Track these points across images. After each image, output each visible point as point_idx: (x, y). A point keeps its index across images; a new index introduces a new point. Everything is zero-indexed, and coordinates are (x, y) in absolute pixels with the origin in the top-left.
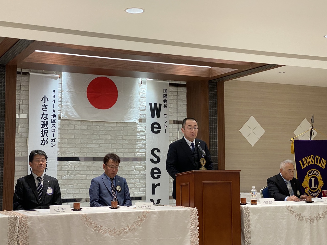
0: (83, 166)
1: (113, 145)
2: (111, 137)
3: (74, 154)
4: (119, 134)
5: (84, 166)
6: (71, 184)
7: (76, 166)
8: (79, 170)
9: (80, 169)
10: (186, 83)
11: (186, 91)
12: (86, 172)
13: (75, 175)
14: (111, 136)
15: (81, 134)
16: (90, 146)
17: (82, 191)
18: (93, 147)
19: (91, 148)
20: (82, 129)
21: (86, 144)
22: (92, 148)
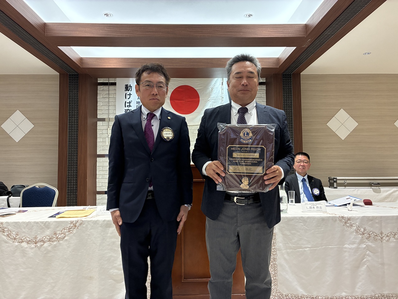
10: (265, 81)
11: (265, 88)
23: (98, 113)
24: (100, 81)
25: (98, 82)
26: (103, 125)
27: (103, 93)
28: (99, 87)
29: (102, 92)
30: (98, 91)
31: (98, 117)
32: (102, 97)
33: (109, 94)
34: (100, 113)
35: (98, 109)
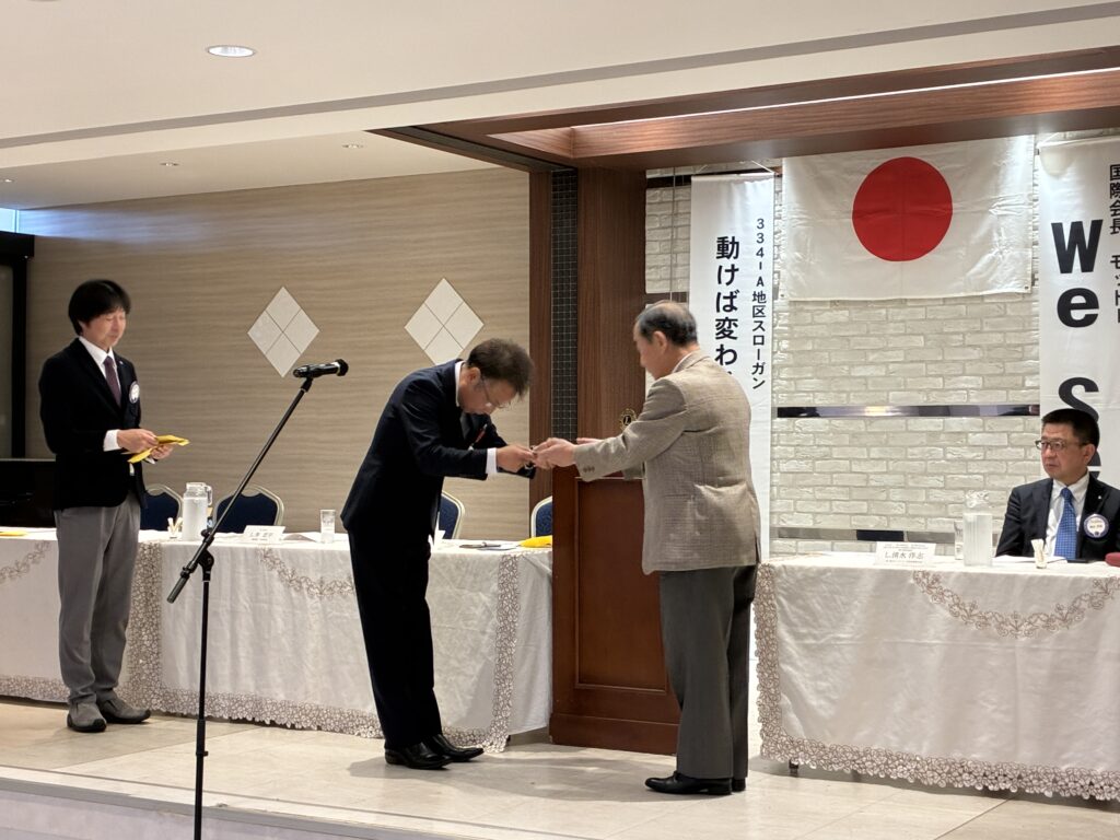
0: (837, 432)
1: (931, 367)
2: (926, 340)
3: (814, 397)
4: (952, 330)
5: (843, 432)
6: (805, 486)
7: (818, 433)
8: (826, 446)
9: (831, 443)
12: (849, 449)
13: (818, 459)
14: (925, 338)
15: (834, 337)
16: (859, 372)
17: (837, 507)
18: (869, 374)
19: (860, 377)
20: (836, 323)
21: (846, 368)
22: (865, 378)
23: (647, 277)
24: (651, 173)
25: (648, 176)
27: (659, 213)
28: (650, 193)
29: (660, 210)
30: (647, 207)
31: (648, 291)
32: (658, 225)
33: (675, 215)
34: (653, 277)
35: (647, 264)
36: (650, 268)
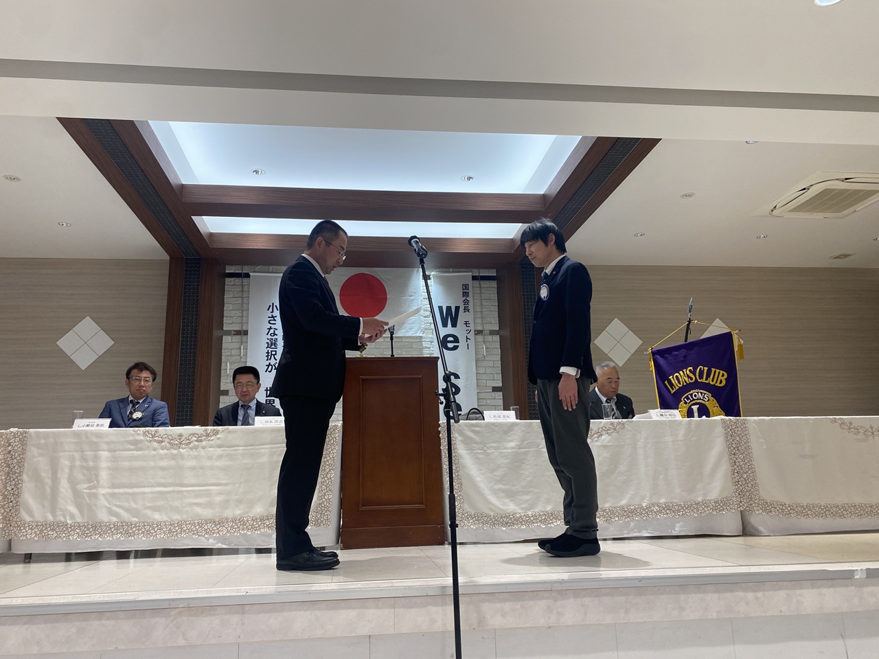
10: (495, 273)
11: (496, 286)
24: (229, 270)
25: (227, 272)
26: (232, 342)
27: (234, 290)
28: (227, 280)
29: (232, 288)
30: (226, 286)
31: (224, 329)
32: (232, 296)
33: (242, 291)
34: (227, 322)
36: (227, 317)
